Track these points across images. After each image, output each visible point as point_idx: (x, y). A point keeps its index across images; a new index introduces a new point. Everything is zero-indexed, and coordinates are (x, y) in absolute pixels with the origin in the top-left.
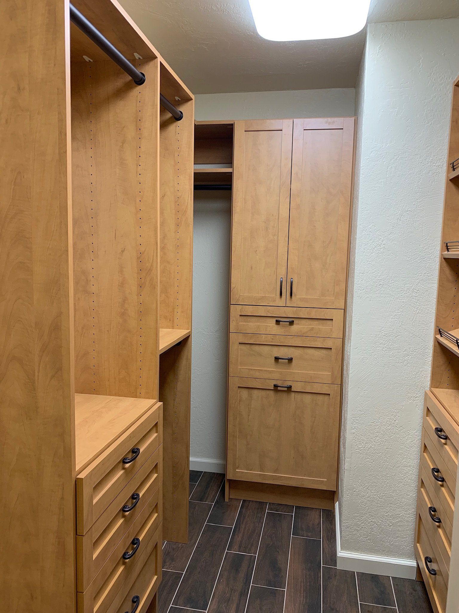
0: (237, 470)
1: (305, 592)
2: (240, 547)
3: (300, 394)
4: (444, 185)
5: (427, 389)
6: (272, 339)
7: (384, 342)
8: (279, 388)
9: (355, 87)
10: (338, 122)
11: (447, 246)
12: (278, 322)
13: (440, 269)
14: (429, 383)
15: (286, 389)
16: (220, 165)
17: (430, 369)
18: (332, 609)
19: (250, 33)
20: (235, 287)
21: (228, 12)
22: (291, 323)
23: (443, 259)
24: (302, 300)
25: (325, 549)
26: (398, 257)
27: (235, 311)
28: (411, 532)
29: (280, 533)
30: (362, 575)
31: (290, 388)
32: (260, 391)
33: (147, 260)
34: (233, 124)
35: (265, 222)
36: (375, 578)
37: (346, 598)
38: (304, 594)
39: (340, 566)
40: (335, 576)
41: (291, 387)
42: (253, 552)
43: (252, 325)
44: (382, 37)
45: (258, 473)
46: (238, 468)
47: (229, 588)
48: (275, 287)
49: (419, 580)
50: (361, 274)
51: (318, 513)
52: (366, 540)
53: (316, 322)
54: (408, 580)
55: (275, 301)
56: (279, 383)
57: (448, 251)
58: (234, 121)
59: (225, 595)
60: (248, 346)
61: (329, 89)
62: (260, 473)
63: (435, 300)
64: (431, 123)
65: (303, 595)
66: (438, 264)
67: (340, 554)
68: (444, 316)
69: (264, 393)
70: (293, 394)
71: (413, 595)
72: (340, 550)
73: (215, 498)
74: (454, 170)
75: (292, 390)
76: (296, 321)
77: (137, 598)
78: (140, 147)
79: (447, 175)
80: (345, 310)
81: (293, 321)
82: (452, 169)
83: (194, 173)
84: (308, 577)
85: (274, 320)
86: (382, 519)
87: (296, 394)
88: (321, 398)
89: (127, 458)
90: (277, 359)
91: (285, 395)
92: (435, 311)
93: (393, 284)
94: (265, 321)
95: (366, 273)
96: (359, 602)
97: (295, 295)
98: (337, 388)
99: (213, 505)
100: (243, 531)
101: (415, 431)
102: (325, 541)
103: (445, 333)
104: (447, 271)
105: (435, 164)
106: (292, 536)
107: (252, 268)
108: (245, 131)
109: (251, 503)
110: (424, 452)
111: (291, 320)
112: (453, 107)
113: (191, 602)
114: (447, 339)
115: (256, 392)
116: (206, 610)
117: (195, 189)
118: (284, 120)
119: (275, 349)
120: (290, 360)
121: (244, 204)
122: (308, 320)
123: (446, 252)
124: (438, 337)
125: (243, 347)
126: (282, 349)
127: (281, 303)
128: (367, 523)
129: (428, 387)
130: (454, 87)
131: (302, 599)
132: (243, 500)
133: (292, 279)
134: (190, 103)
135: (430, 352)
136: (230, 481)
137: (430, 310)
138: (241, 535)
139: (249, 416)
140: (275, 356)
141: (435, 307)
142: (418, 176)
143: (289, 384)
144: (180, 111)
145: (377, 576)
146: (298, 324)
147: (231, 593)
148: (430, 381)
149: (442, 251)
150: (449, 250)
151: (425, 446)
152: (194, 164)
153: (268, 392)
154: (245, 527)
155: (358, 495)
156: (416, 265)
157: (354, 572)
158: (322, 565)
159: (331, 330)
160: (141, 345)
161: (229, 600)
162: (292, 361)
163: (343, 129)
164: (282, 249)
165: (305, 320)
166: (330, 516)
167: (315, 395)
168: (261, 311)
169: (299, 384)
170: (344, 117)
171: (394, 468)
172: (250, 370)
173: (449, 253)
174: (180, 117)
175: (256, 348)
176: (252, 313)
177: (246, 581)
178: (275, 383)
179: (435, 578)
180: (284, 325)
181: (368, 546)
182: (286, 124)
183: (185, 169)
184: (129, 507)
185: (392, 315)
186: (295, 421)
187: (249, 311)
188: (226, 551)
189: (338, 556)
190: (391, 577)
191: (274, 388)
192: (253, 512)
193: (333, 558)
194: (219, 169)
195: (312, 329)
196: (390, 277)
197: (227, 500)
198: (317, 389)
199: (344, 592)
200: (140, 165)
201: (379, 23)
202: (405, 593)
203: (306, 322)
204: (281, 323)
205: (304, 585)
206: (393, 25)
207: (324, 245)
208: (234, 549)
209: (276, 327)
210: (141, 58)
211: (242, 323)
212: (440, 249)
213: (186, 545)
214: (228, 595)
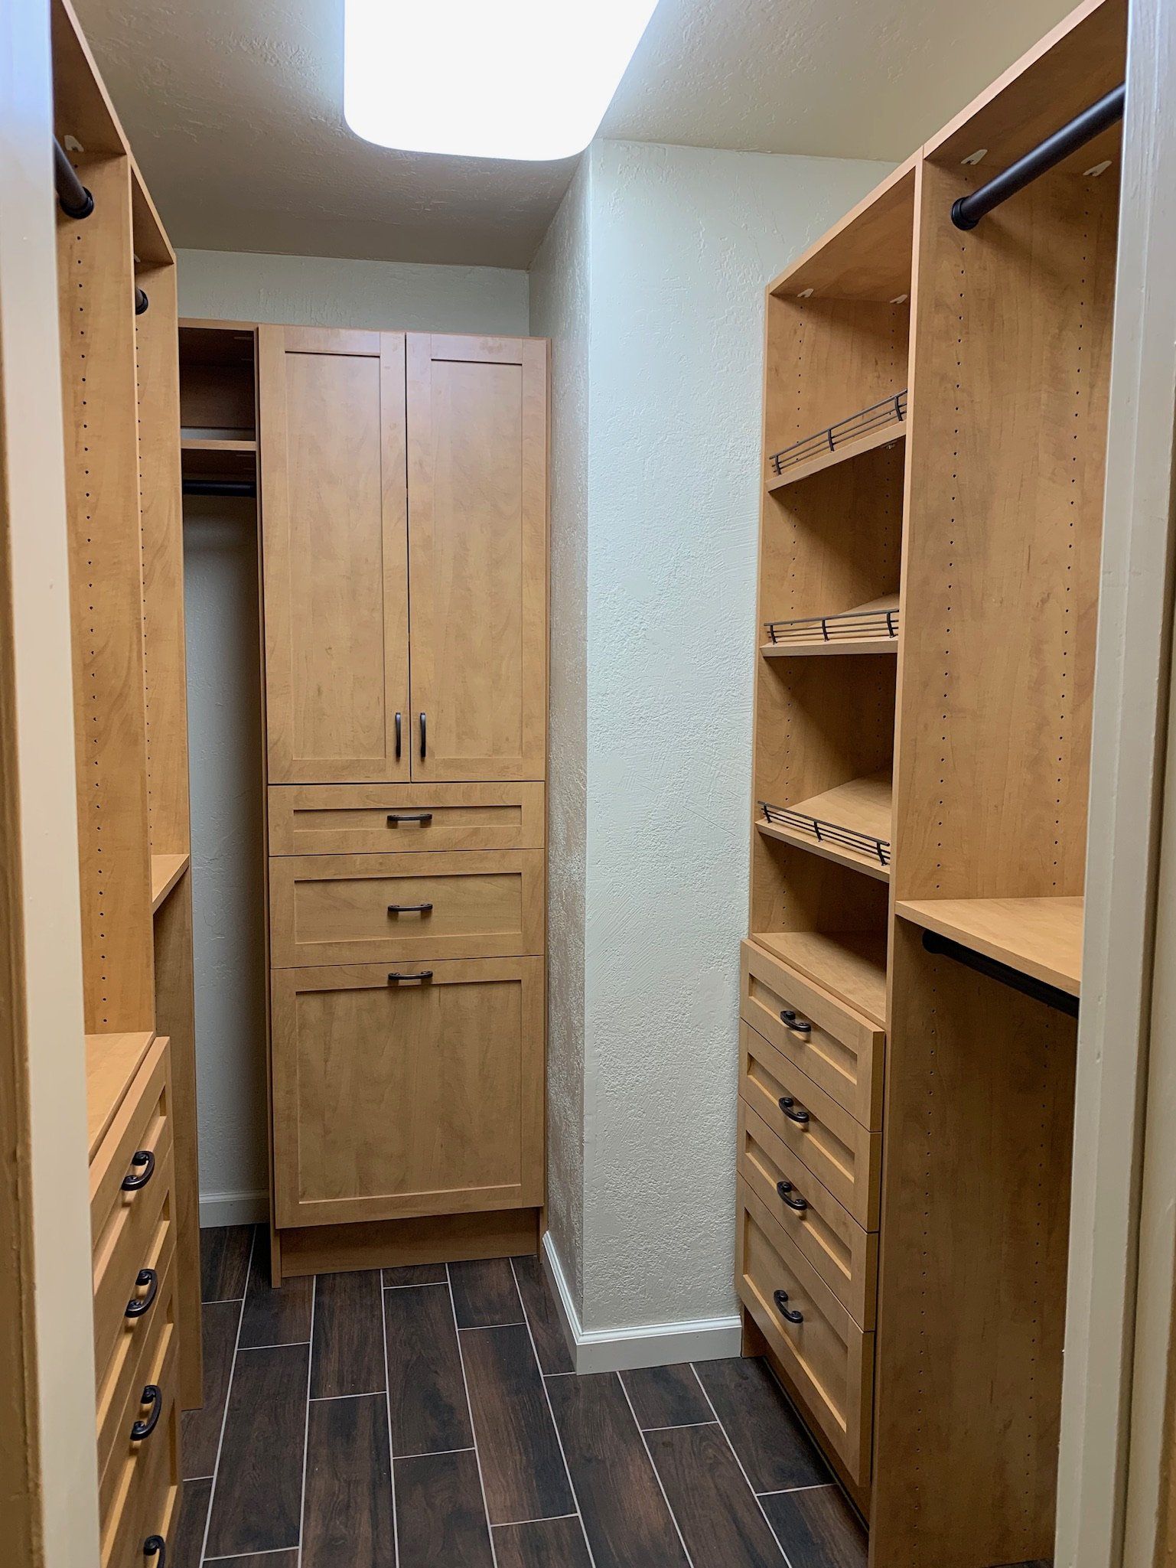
0: (300, 1203)
1: (520, 1442)
2: (341, 1383)
3: (451, 990)
4: (757, 501)
5: (744, 937)
6: (381, 864)
7: (654, 844)
8: (402, 982)
9: (528, 269)
10: (511, 347)
11: (772, 632)
12: (392, 822)
13: (759, 681)
14: (747, 923)
15: (418, 982)
16: (211, 431)
17: (747, 894)
18: (589, 1461)
19: (316, 117)
20: (279, 740)
21: (278, 61)
22: (426, 821)
23: (763, 659)
24: (449, 764)
25: (540, 1338)
26: (673, 658)
27: (279, 803)
28: (728, 1254)
29: (428, 1329)
30: (632, 1375)
31: (427, 978)
32: (354, 995)
33: (111, 670)
34: (252, 332)
35: (348, 578)
36: (660, 1374)
37: (611, 1429)
38: (519, 1448)
39: (582, 1368)
40: (577, 1390)
41: (430, 975)
42: (375, 1385)
43: (327, 834)
44: (621, 172)
45: (356, 1199)
46: (302, 1197)
47: (339, 1480)
48: (383, 736)
49: (751, 1355)
50: (601, 697)
51: (503, 1264)
52: (636, 1294)
53: (483, 815)
54: (727, 1361)
55: (383, 770)
56: (401, 970)
57: (775, 642)
58: (258, 323)
59: (335, 1499)
60: (319, 887)
61: (469, 268)
62: (361, 1198)
63: (750, 747)
64: (728, 368)
65: (517, 1448)
66: (753, 669)
67: (581, 1339)
68: (770, 780)
69: (362, 999)
70: (435, 993)
71: (743, 1386)
72: (580, 1331)
73: (242, 1286)
74: (779, 471)
75: (434, 983)
76: (436, 816)
77: (158, 1541)
78: (84, 380)
79: (765, 480)
80: (547, 782)
81: (430, 817)
82: (776, 468)
83: (182, 450)
84: (518, 1408)
85: (384, 817)
86: (667, 1239)
87: (443, 990)
88: (500, 992)
89: (132, 1177)
90: (393, 912)
91: (414, 998)
92: (750, 771)
93: (666, 715)
94: (360, 821)
95: (610, 694)
96: (641, 1431)
97: (433, 755)
98: (536, 963)
99: (244, 1302)
100: (336, 1346)
101: (725, 1031)
102: (535, 1323)
103: (780, 812)
104: (773, 685)
105: (738, 458)
106: (457, 1330)
107: (319, 690)
108: (286, 352)
109: (338, 1278)
110: (749, 1072)
111: (425, 813)
112: (769, 337)
113: (251, 1536)
114: (784, 826)
115: (342, 1000)
116: (298, 1545)
117: (185, 491)
118: (382, 333)
119: (388, 888)
120: (426, 911)
121: (292, 532)
122: (464, 811)
123: (770, 645)
124: (763, 823)
125: (307, 891)
126: (405, 885)
127: (399, 773)
128: (636, 1255)
129: (745, 933)
130: (767, 297)
131: (518, 1457)
132: (318, 1276)
133: (423, 716)
134: (166, 271)
135: (746, 857)
136: (282, 1233)
137: (741, 768)
138: (334, 1356)
139: (326, 1061)
140: (388, 905)
141: (751, 760)
142: (706, 480)
143: (423, 969)
144: (141, 291)
145: (663, 1368)
146: (441, 823)
147: (349, 1490)
148: (748, 920)
149: (760, 640)
150: (777, 640)
151: (751, 1058)
152: (181, 427)
153: (373, 995)
154: (340, 1337)
155: (616, 1196)
156: (710, 673)
157: (615, 1373)
158: (542, 1376)
159: (519, 831)
160: (101, 893)
161: (348, 1507)
162: (431, 912)
163: (521, 365)
164: (395, 643)
165: (458, 812)
166: (533, 1268)
167: (483, 988)
168: (351, 798)
169: (449, 965)
170: (523, 338)
171: (687, 1120)
172: (327, 947)
173: (776, 645)
174: (142, 305)
175: (341, 890)
176: (326, 805)
177: (378, 1455)
178: (392, 971)
179: (801, 1328)
180: (407, 826)
181: (640, 1306)
182: (388, 343)
183: (158, 440)
184: (140, 1304)
185: (667, 785)
186: (442, 1056)
187: (318, 798)
188: (308, 1400)
189: (577, 1344)
190: (691, 1364)
191: (389, 982)
192: (349, 1298)
193: (562, 1352)
194: (220, 441)
195: (476, 831)
196: (660, 700)
197: (276, 1282)
198: (491, 970)
199: (604, 1419)
200: (85, 426)
201: (614, 139)
202: (727, 1387)
203: (461, 816)
204: (399, 822)
205: (513, 1428)
206: (641, 148)
207: (493, 633)
208: (328, 1390)
209: (388, 833)
210: (81, 149)
211: (301, 830)
212: (756, 638)
213: (200, 1411)
214: (341, 1497)
